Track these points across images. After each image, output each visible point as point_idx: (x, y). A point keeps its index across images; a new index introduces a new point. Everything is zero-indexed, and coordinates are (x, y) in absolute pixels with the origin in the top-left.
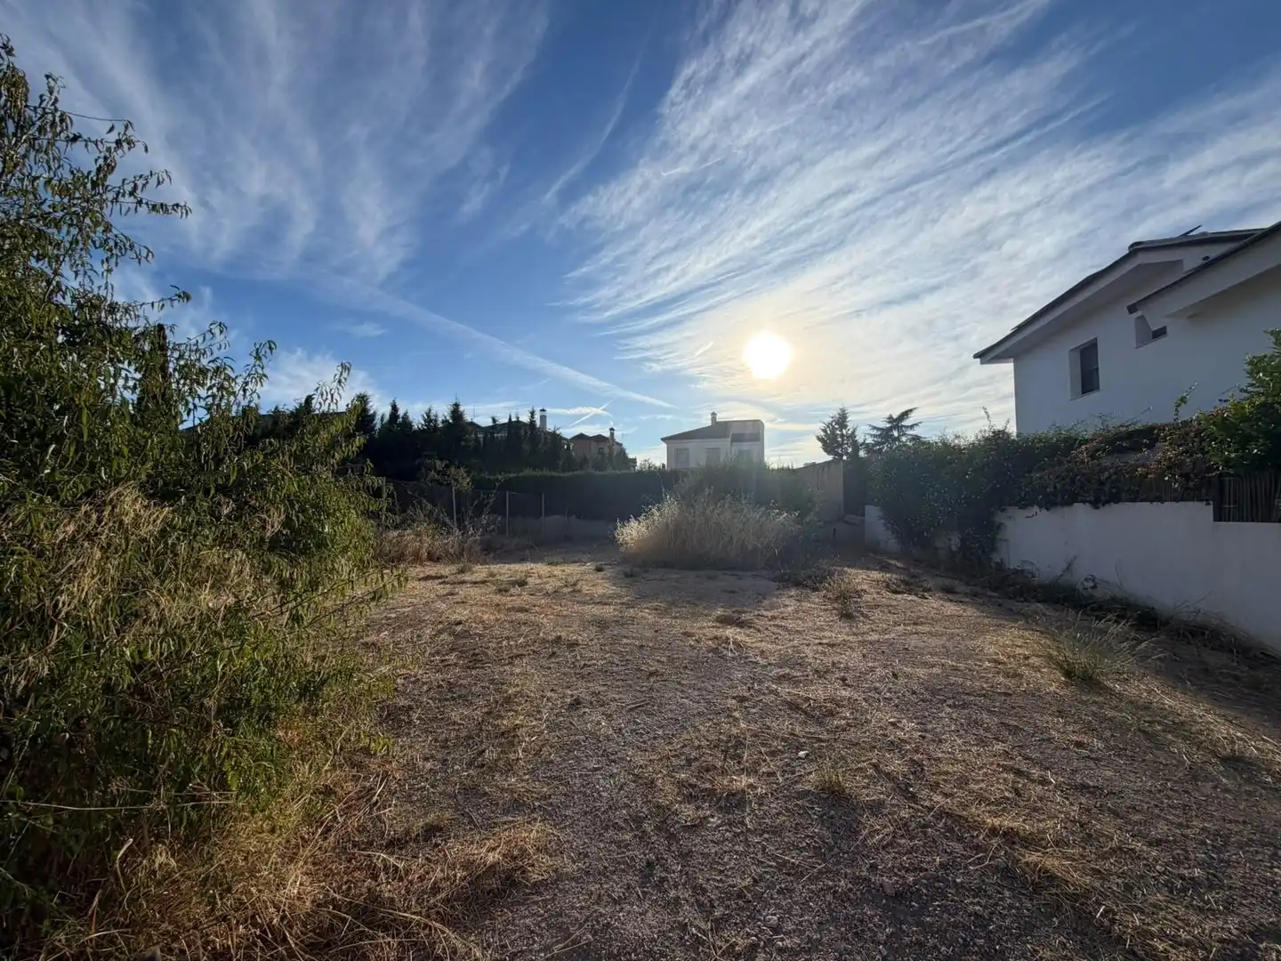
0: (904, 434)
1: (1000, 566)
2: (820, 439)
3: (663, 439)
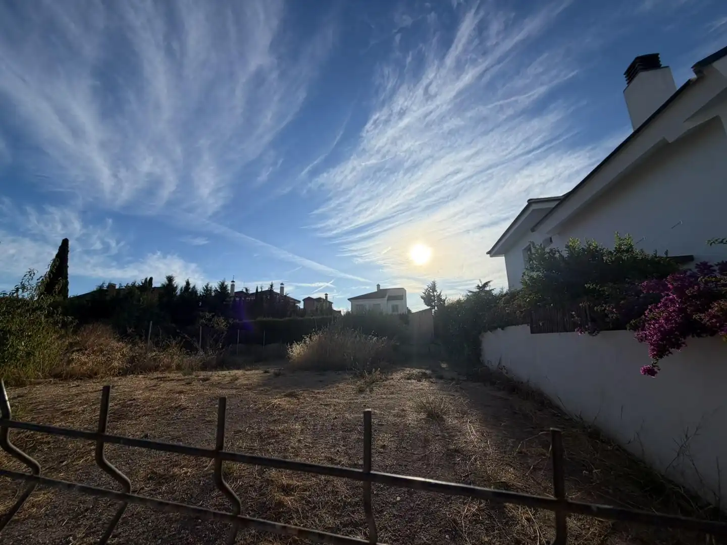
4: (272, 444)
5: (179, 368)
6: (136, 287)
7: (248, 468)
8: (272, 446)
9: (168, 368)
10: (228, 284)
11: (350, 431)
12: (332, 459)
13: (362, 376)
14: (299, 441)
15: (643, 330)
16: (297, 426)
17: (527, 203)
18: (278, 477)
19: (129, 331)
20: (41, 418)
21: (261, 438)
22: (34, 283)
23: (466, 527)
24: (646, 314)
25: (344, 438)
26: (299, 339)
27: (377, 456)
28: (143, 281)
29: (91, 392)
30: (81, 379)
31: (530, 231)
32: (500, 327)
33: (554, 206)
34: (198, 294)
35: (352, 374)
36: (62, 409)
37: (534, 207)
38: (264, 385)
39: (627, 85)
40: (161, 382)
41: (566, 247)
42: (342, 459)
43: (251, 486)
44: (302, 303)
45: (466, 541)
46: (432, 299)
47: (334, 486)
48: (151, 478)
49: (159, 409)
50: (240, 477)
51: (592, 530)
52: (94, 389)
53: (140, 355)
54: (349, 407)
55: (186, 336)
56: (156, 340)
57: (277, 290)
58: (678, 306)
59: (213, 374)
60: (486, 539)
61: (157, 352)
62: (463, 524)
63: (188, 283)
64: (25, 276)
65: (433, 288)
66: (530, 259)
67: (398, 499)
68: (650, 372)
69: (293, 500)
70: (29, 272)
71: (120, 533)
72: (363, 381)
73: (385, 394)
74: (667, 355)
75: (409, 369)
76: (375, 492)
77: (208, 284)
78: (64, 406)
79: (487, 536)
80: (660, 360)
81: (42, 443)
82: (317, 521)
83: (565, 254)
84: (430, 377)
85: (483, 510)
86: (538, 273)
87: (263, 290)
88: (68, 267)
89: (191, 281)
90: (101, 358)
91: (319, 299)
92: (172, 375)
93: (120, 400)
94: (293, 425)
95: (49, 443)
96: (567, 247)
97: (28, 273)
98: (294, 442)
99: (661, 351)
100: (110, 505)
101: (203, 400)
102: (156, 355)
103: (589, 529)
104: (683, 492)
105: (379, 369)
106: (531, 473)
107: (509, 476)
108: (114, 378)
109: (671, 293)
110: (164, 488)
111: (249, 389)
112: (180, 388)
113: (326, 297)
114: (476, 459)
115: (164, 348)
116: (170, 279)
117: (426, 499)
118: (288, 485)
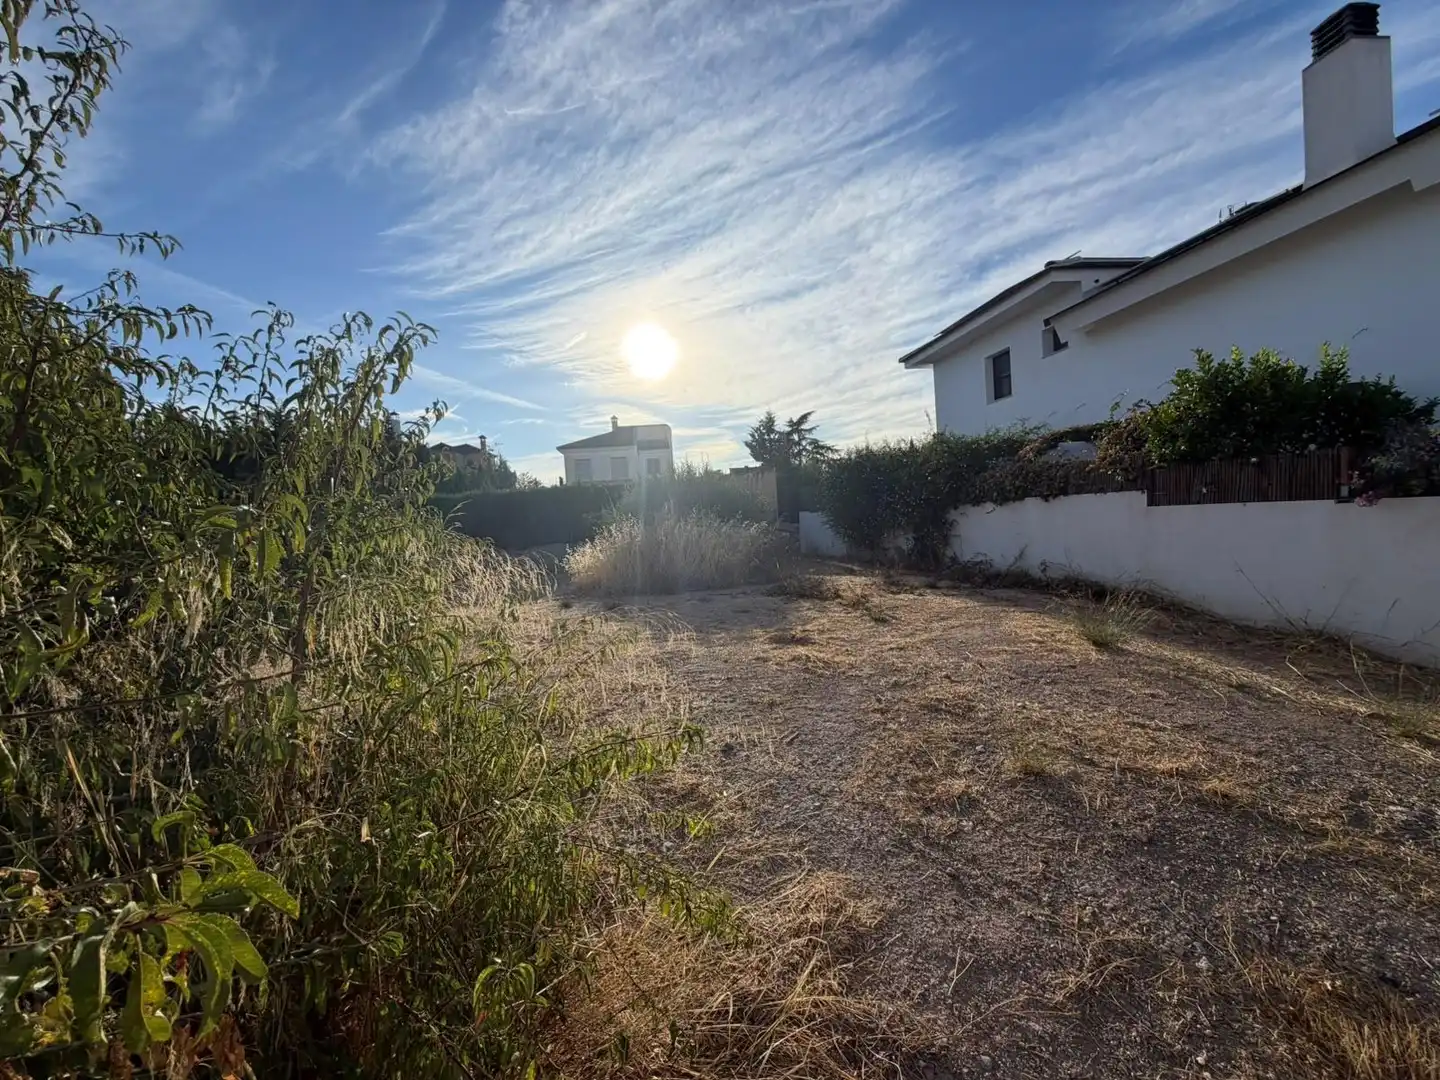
0: (804, 438)
1: (954, 559)
2: (747, 444)
3: (560, 449)
113: (483, 444)
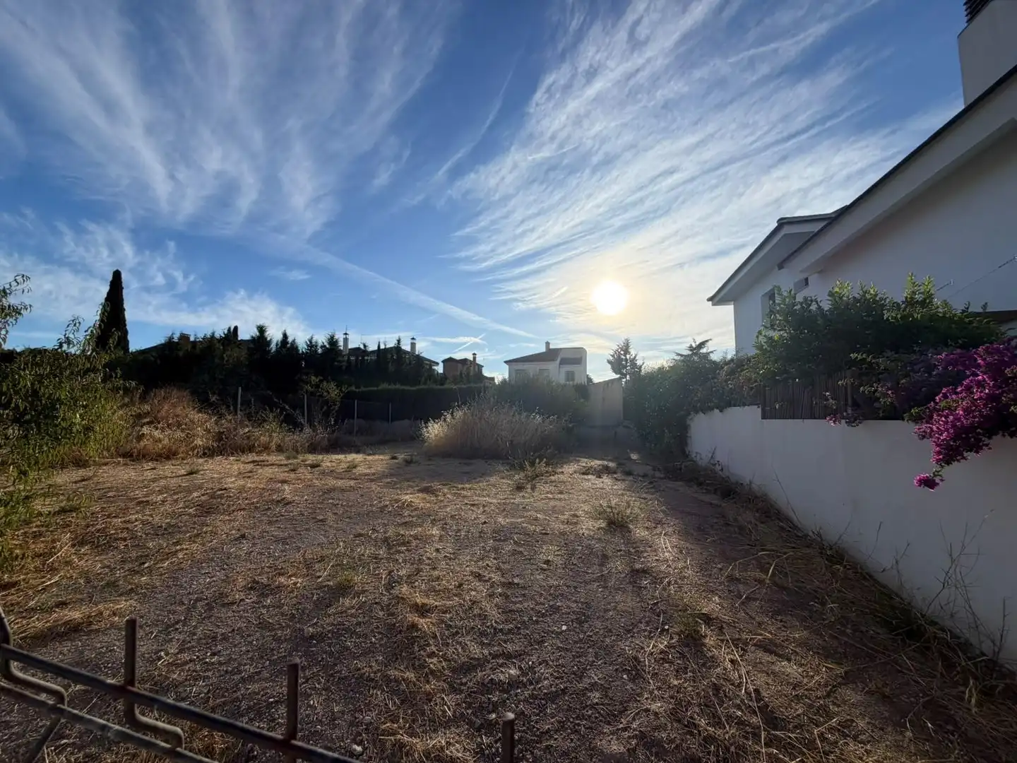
4: (403, 552)
5: (280, 449)
6: (217, 339)
7: (372, 582)
8: (402, 555)
9: (266, 448)
10: (340, 337)
11: (504, 541)
12: (479, 575)
13: (522, 468)
14: (437, 550)
15: (927, 422)
16: (435, 531)
17: (777, 224)
18: (410, 593)
19: (213, 399)
20: (112, 509)
21: (388, 544)
22: (81, 336)
23: (650, 666)
24: (938, 401)
25: (496, 550)
26: (437, 416)
27: (539, 574)
28: (226, 332)
29: (170, 477)
30: (157, 460)
31: (777, 268)
32: (717, 408)
33: (816, 230)
34: (299, 351)
35: (508, 464)
36: (136, 498)
37: (787, 230)
38: (391, 475)
39: (966, 25)
40: (258, 467)
41: (829, 295)
42: (493, 576)
43: (376, 603)
44: (441, 365)
45: (649, 683)
46: (623, 364)
47: (481, 609)
48: (251, 588)
49: (258, 502)
50: (364, 592)
51: (817, 678)
52: (174, 474)
53: (229, 430)
54: (504, 509)
55: (287, 407)
56: (247, 412)
57: (406, 347)
58: (987, 391)
59: (325, 458)
60: (676, 683)
61: (251, 428)
62: (647, 663)
63: (285, 336)
64: (68, 326)
65: (626, 348)
66: (772, 312)
67: (564, 628)
68: (929, 483)
69: (429, 624)
70: (73, 321)
71: (220, 651)
72: (522, 475)
73: (552, 494)
74: (958, 461)
75: (586, 460)
76: (534, 619)
77: (312, 338)
78: (139, 494)
79: (677, 679)
80: (947, 468)
81: (116, 539)
82: (460, 650)
83: (826, 306)
84: (615, 473)
85: (674, 647)
86: (782, 332)
87: (388, 347)
88: (125, 310)
89: (288, 333)
90: (179, 434)
91: (464, 361)
92: (273, 458)
93: (207, 489)
94: (429, 530)
95: (125, 539)
96: (831, 294)
97: (71, 322)
98: (430, 552)
99: (950, 454)
100: (205, 617)
101: (313, 493)
102: (249, 432)
103: (812, 677)
104: (949, 639)
105: (545, 460)
106: (743, 603)
107: (712, 606)
108: (198, 460)
109: (982, 372)
110: (269, 601)
111: (372, 480)
112: (282, 476)
113: (475, 358)
114: (669, 583)
115: (260, 423)
116: (261, 330)
117: (600, 629)
118: (424, 605)
